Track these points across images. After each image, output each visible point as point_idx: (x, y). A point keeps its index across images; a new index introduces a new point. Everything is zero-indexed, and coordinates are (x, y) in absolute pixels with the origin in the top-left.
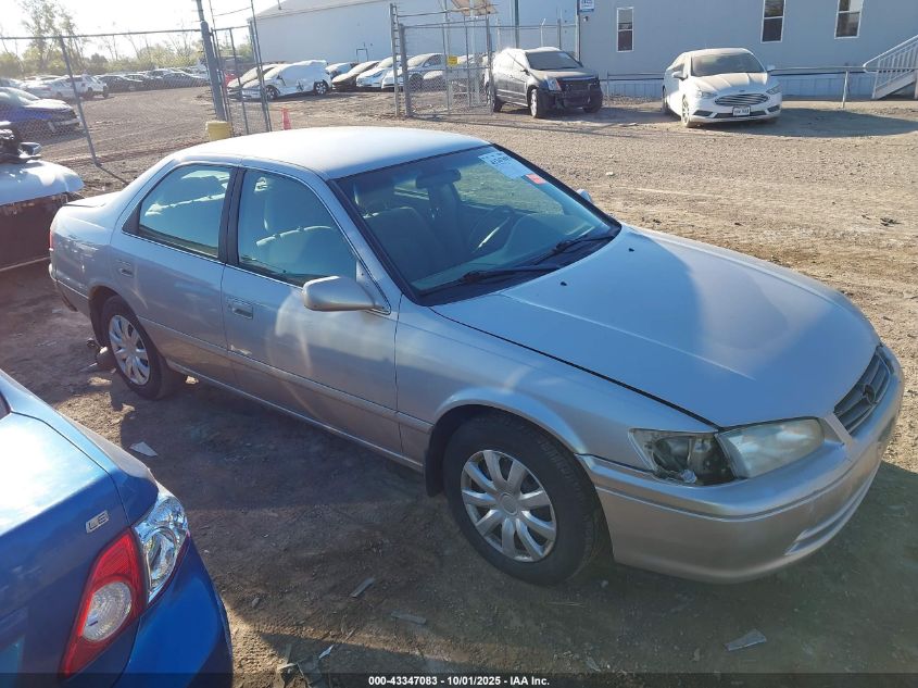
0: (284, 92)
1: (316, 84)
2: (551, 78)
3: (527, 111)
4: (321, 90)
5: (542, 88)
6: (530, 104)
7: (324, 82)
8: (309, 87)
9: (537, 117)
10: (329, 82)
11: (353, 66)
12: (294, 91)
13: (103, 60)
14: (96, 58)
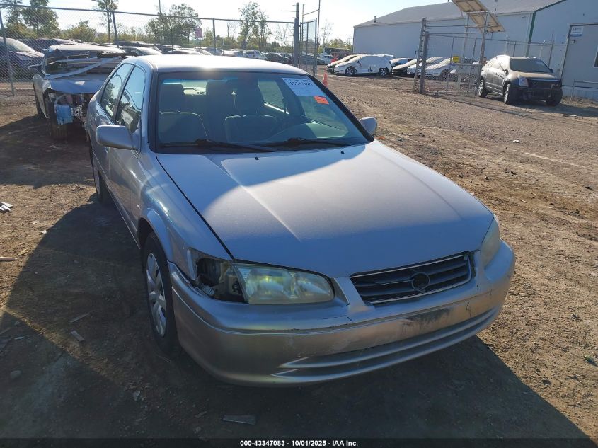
0: (359, 72)
1: (380, 69)
2: (522, 77)
3: (501, 99)
4: (383, 73)
5: (514, 84)
6: (504, 94)
7: (387, 68)
8: (376, 70)
9: (507, 103)
10: (390, 69)
11: (409, 60)
12: (366, 71)
13: (278, 45)
14: (275, 44)
